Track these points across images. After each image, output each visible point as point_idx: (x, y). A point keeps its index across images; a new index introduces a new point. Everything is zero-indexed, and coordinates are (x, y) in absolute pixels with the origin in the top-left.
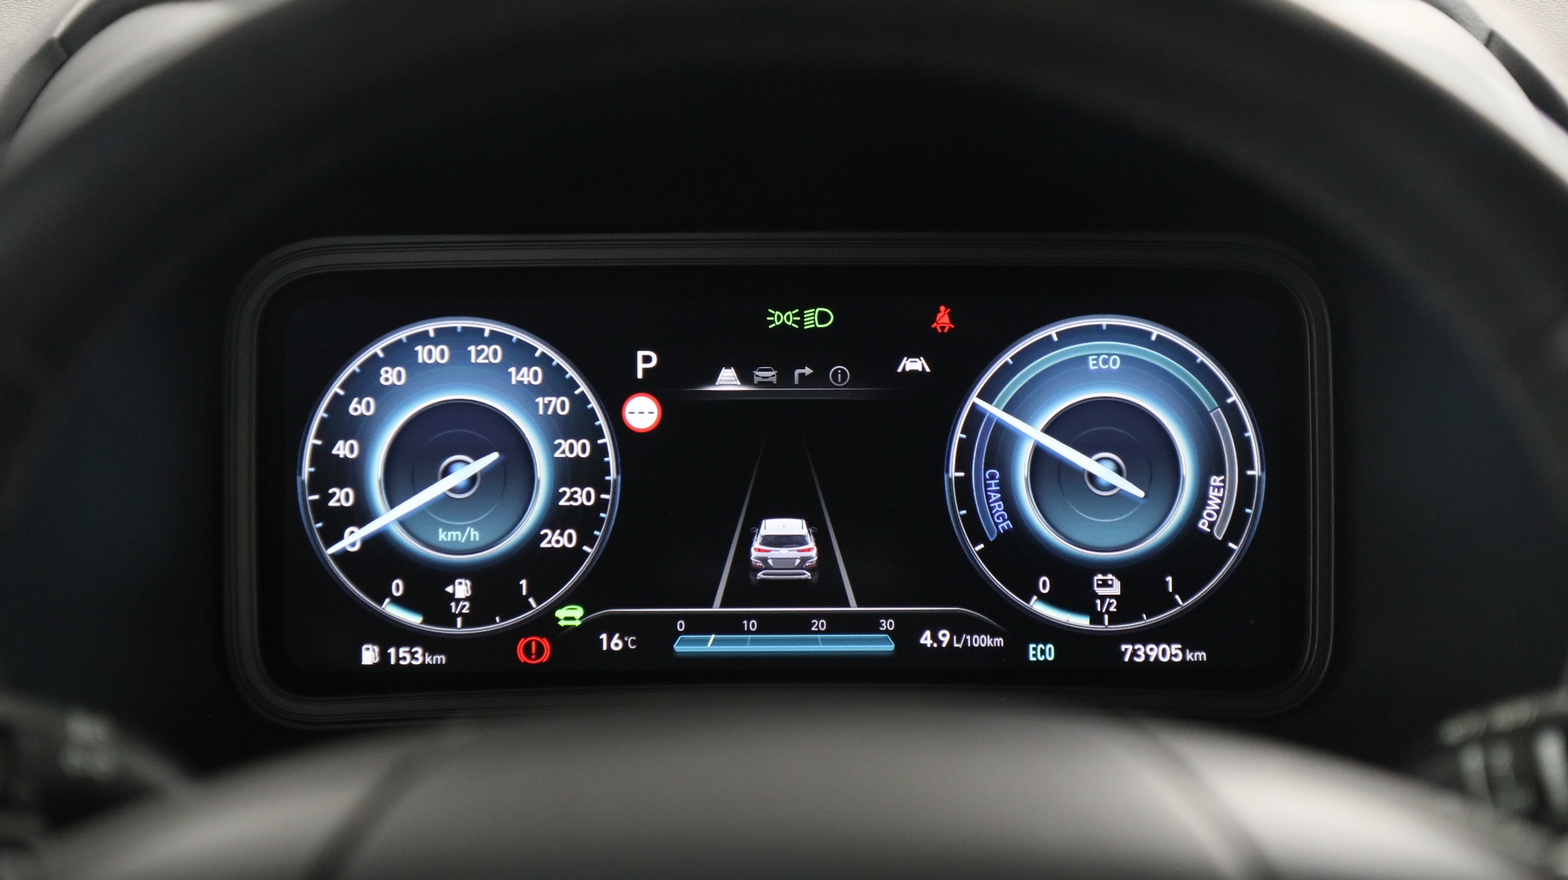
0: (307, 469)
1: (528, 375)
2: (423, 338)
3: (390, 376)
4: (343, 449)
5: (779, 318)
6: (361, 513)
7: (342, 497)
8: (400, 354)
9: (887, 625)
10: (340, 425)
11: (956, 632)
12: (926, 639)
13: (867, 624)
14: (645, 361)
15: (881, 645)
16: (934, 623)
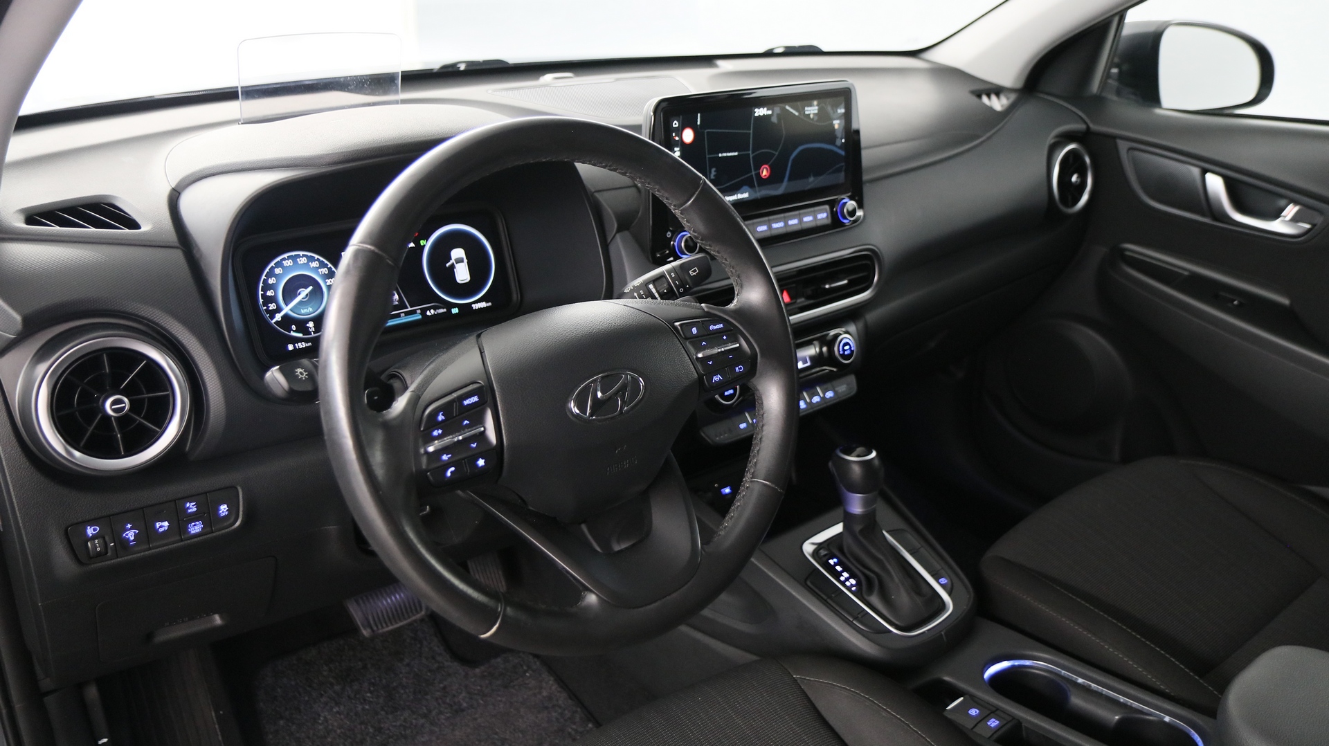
0: (261, 301)
1: (315, 264)
2: (284, 259)
3: (278, 271)
4: (270, 293)
6: (279, 310)
7: (272, 306)
8: (279, 264)
9: (419, 311)
10: (267, 287)
11: (435, 310)
12: (428, 313)
13: (414, 312)
15: (418, 317)
16: (429, 309)
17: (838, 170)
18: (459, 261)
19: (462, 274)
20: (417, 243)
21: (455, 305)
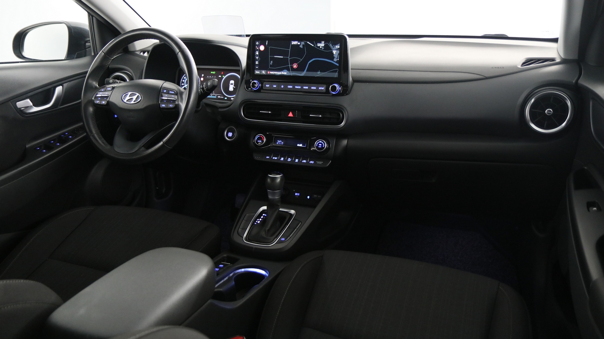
4: (183, 81)
5: (212, 72)
6: (184, 86)
7: (183, 84)
9: (216, 96)
12: (218, 97)
13: (215, 95)
14: (203, 75)
15: (215, 97)
16: (219, 96)
17: (335, 71)
18: (232, 84)
19: (231, 88)
20: (222, 76)
21: (226, 97)
